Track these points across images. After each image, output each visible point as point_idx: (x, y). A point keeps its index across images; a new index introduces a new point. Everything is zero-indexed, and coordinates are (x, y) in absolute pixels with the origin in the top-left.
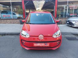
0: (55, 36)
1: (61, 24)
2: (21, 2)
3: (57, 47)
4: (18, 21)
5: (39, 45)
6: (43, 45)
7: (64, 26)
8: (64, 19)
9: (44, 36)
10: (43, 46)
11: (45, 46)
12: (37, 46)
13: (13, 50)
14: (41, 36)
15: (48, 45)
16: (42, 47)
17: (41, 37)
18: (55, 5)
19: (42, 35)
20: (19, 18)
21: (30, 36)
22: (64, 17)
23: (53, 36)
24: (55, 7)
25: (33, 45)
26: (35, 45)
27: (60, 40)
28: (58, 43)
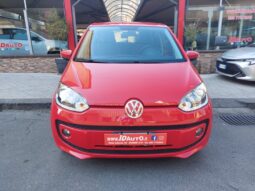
0: (188, 104)
3: (195, 150)
4: (51, 61)
5: (124, 139)
6: (141, 138)
9: (145, 107)
10: (141, 146)
11: (151, 143)
12: (117, 146)
13: (26, 161)
14: (134, 107)
15: (160, 139)
16: (137, 146)
17: (134, 109)
18: (178, 6)
19: (137, 102)
21: (91, 106)
22: (208, 47)
23: (181, 106)
25: (103, 139)
26: (109, 139)
27: (206, 121)
28: (197, 134)
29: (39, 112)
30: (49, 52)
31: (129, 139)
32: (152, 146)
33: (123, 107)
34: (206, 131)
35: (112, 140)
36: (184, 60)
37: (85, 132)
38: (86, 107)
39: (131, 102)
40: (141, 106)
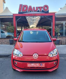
0: (51, 55)
4: (8, 40)
5: (33, 65)
6: (38, 65)
7: (65, 47)
8: (64, 38)
9: (39, 55)
10: (38, 67)
11: (41, 66)
12: (31, 67)
13: (2, 73)
14: (36, 55)
15: (43, 65)
16: (36, 67)
17: (36, 56)
18: (52, 21)
19: (36, 54)
21: (23, 55)
22: (64, 35)
23: (49, 55)
25: (26, 65)
26: (28, 65)
27: (57, 60)
28: (54, 64)
30: (7, 37)
31: (34, 65)
32: (41, 67)
33: (32, 55)
34: (57, 63)
35: (29, 65)
36: (51, 41)
38: (22, 55)
39: (35, 54)
40: (38, 55)
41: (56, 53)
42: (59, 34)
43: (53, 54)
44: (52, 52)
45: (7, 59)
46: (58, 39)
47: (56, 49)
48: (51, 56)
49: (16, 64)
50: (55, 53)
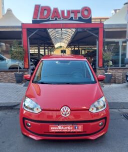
0: (95, 109)
1: (115, 83)
2: (21, 32)
5: (60, 128)
6: (69, 128)
7: (122, 88)
8: (120, 71)
10: (70, 132)
11: (74, 130)
12: (56, 132)
13: (3, 142)
15: (79, 128)
16: (67, 132)
17: (65, 112)
19: (67, 108)
20: (13, 68)
21: (42, 110)
23: (90, 110)
24: (97, 42)
25: (48, 128)
26: (52, 128)
27: (105, 118)
28: (100, 126)
29: (6, 111)
31: (62, 128)
32: (75, 132)
33: (60, 110)
34: (105, 124)
35: (54, 129)
36: (95, 82)
37: (39, 124)
38: (40, 110)
39: (64, 108)
40: (69, 110)
41: (104, 106)
42: (111, 63)
43: (98, 106)
44: (96, 103)
45: (12, 114)
46: (109, 73)
47: (103, 99)
48: (94, 111)
49: (30, 126)
50: (102, 105)
